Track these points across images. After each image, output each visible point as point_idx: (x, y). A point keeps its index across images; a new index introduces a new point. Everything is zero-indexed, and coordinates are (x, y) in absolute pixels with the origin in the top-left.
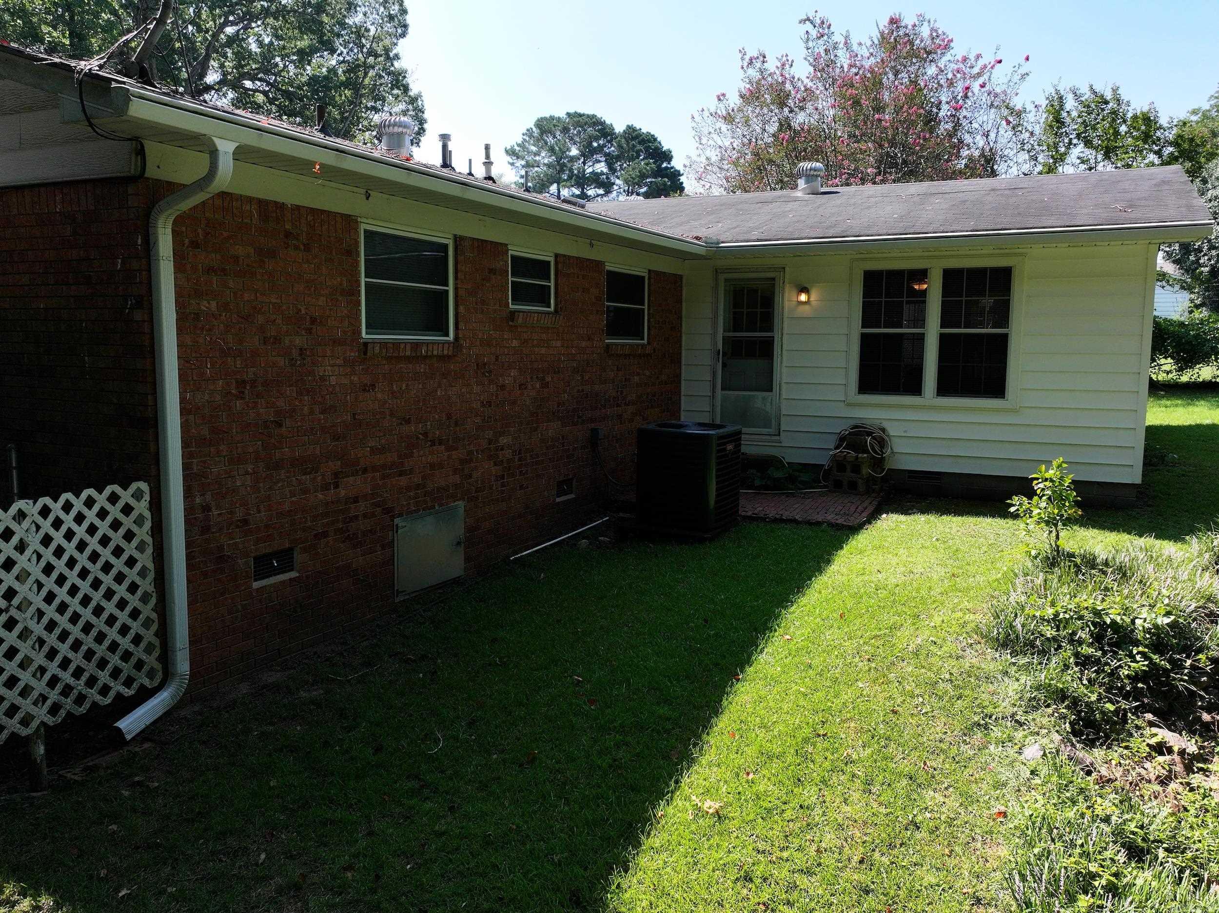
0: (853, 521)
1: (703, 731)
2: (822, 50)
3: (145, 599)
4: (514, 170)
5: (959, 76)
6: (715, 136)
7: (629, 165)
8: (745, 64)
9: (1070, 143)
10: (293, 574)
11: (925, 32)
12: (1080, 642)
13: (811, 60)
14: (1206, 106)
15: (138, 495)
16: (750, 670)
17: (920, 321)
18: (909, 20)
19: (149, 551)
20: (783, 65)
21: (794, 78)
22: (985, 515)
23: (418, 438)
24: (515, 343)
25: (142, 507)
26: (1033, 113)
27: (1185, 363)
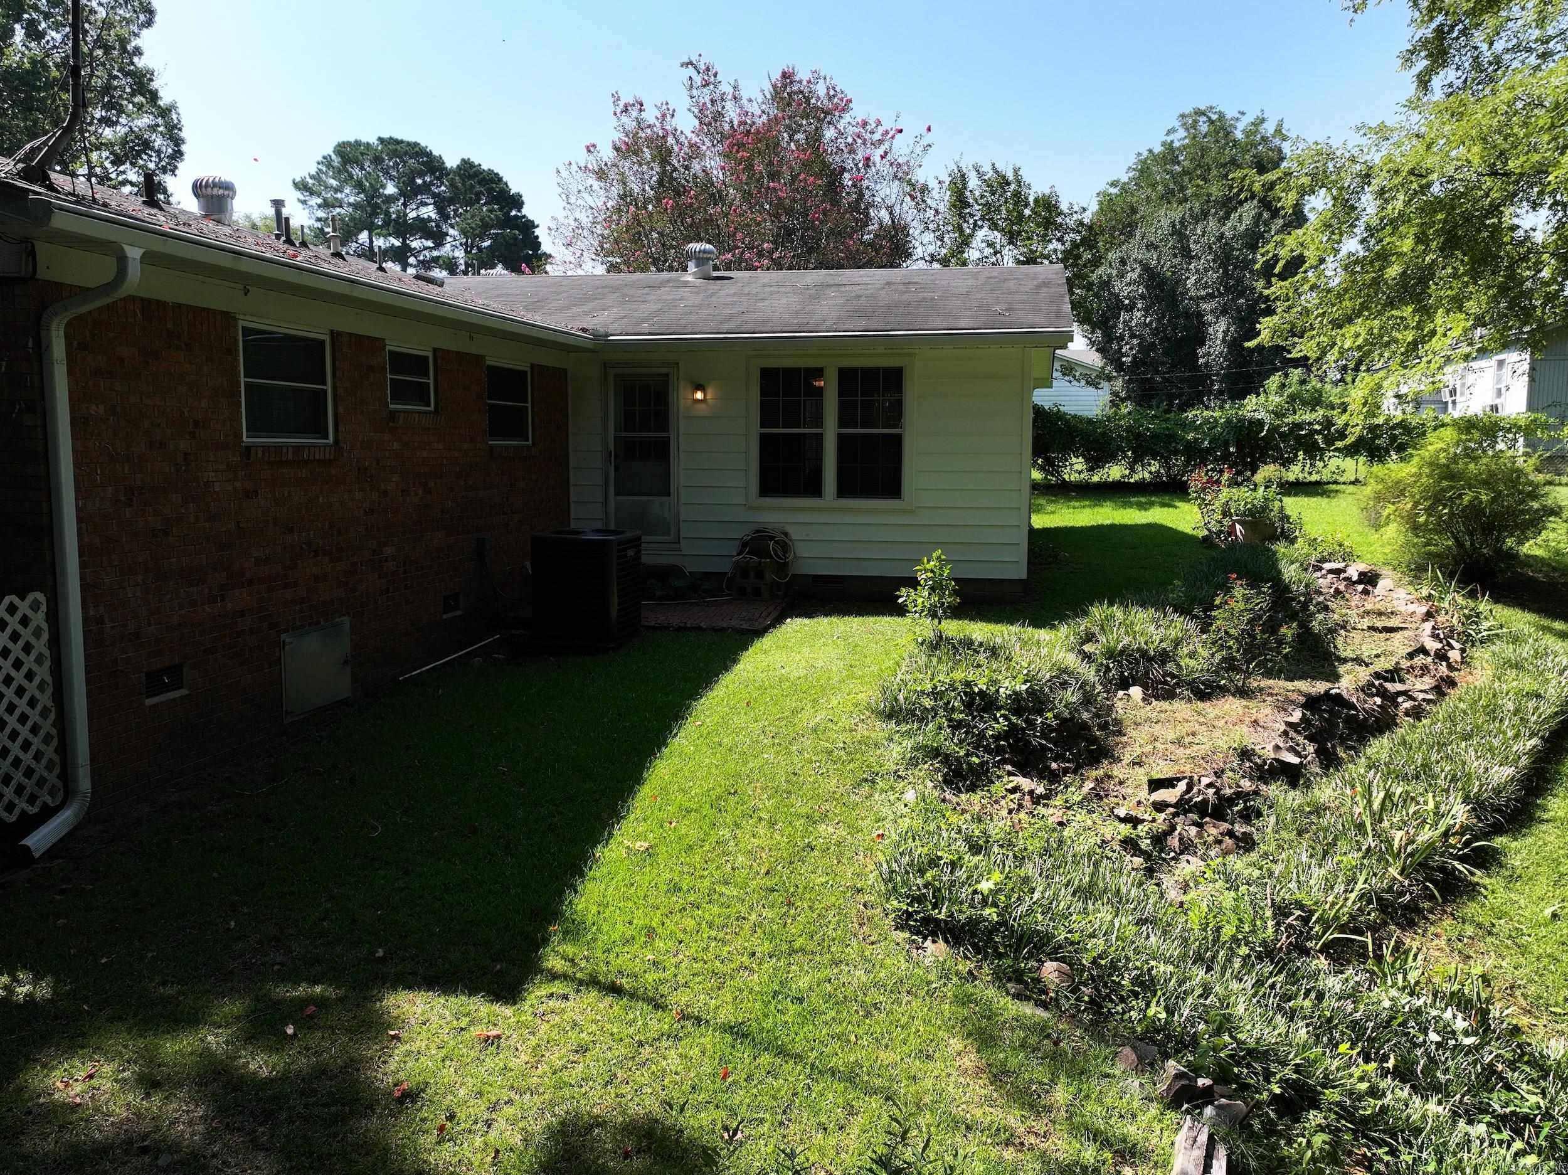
0: (757, 626)
1: (628, 796)
2: (707, 100)
3: (44, 713)
4: (307, 211)
5: (859, 141)
6: (586, 195)
7: (466, 211)
8: (618, 111)
9: (975, 224)
10: (183, 692)
11: (821, 90)
12: (953, 709)
13: (696, 111)
14: (1124, 178)
15: (35, 606)
16: (666, 751)
17: (818, 421)
18: (803, 75)
19: (47, 664)
20: (664, 116)
21: (676, 130)
22: (884, 614)
23: (302, 548)
24: (396, 446)
25: (39, 619)
26: (937, 190)
27: (1095, 463)
